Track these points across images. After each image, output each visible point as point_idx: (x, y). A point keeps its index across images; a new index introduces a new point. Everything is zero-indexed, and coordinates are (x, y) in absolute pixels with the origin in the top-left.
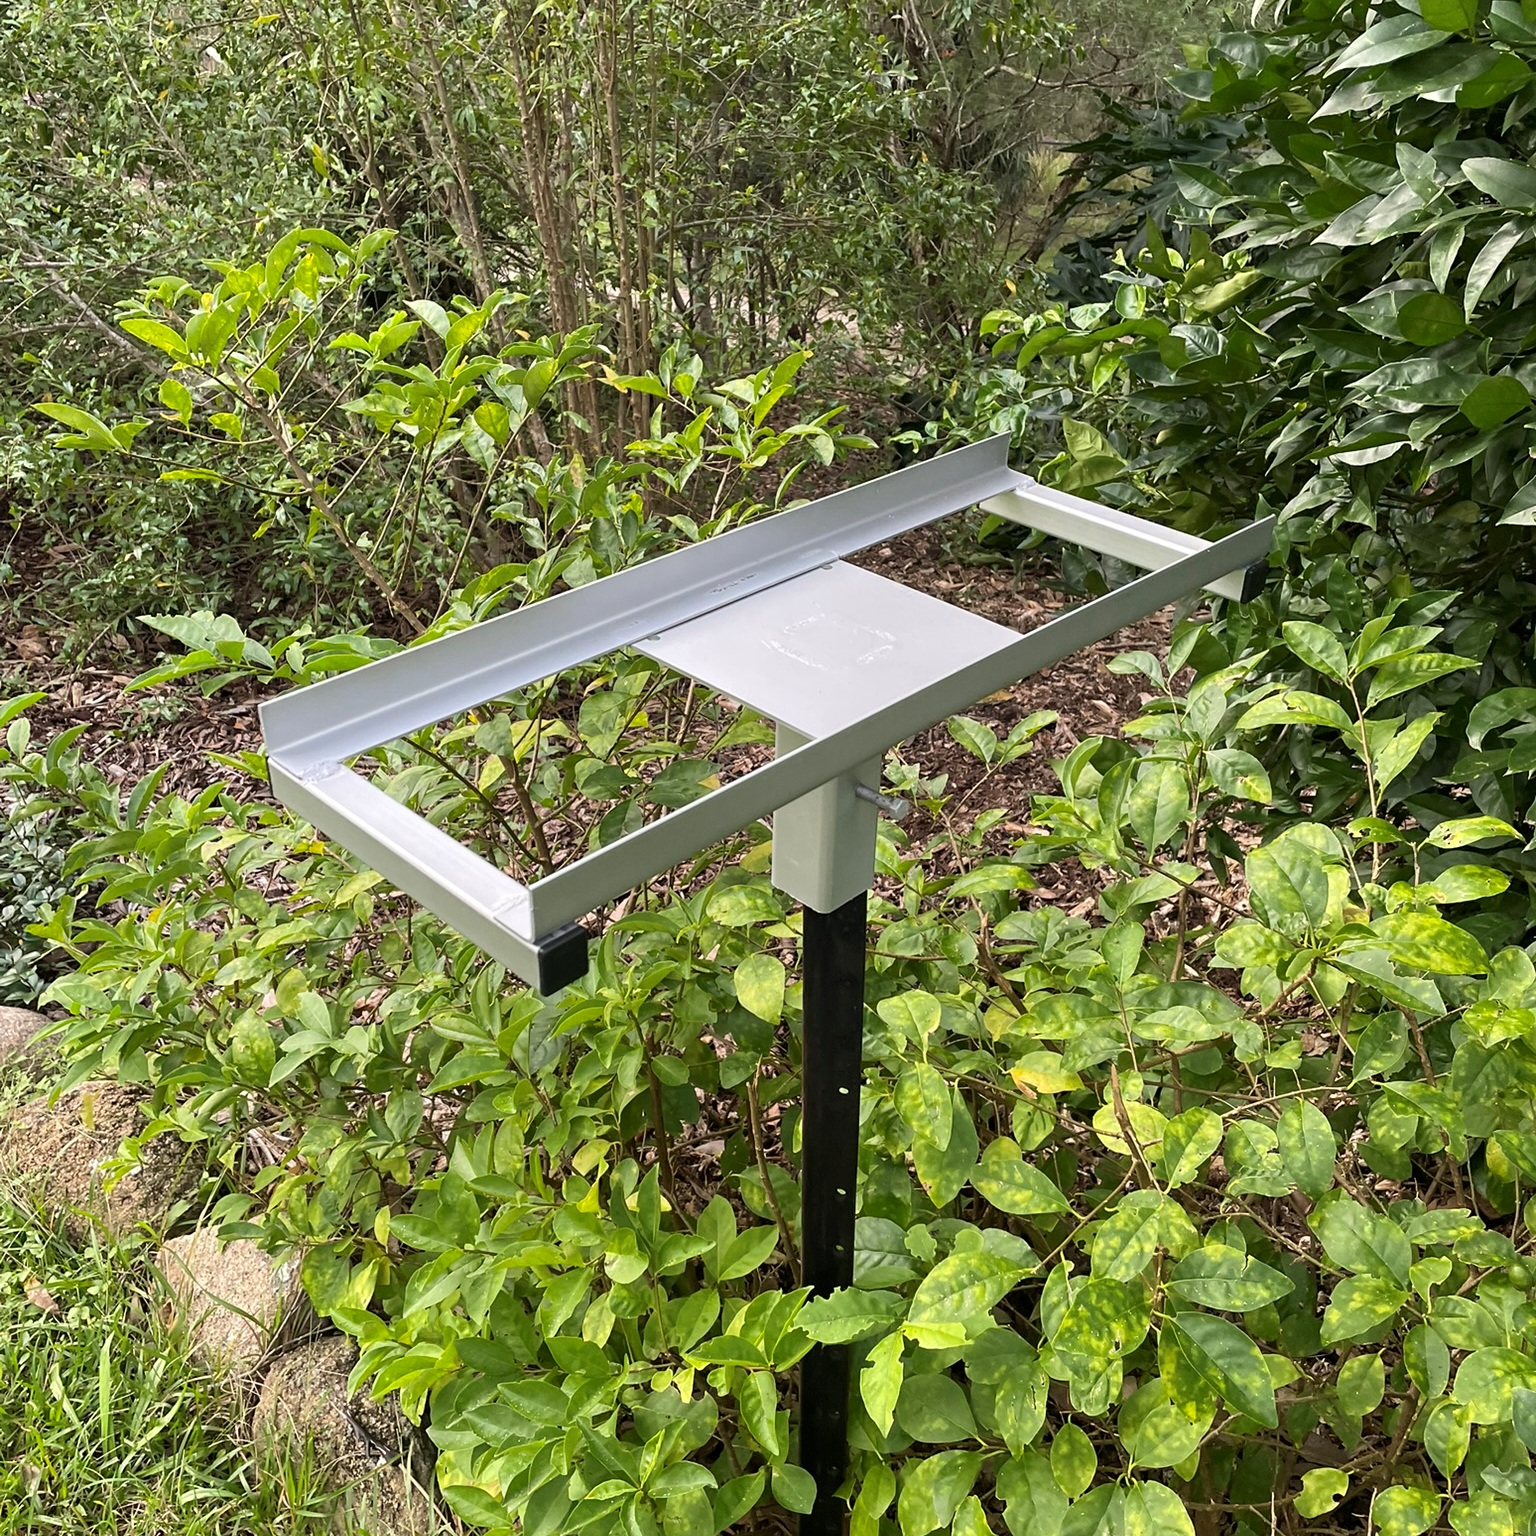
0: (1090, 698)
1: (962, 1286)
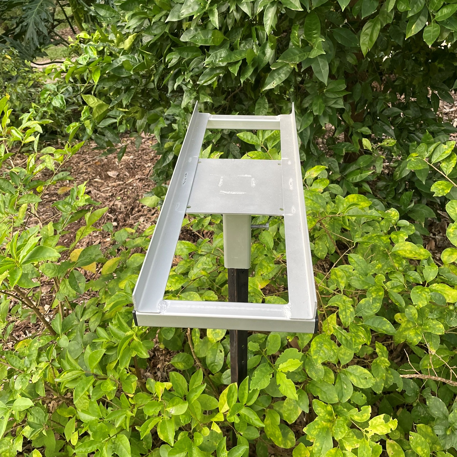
0: (93, 179)
1: (321, 348)
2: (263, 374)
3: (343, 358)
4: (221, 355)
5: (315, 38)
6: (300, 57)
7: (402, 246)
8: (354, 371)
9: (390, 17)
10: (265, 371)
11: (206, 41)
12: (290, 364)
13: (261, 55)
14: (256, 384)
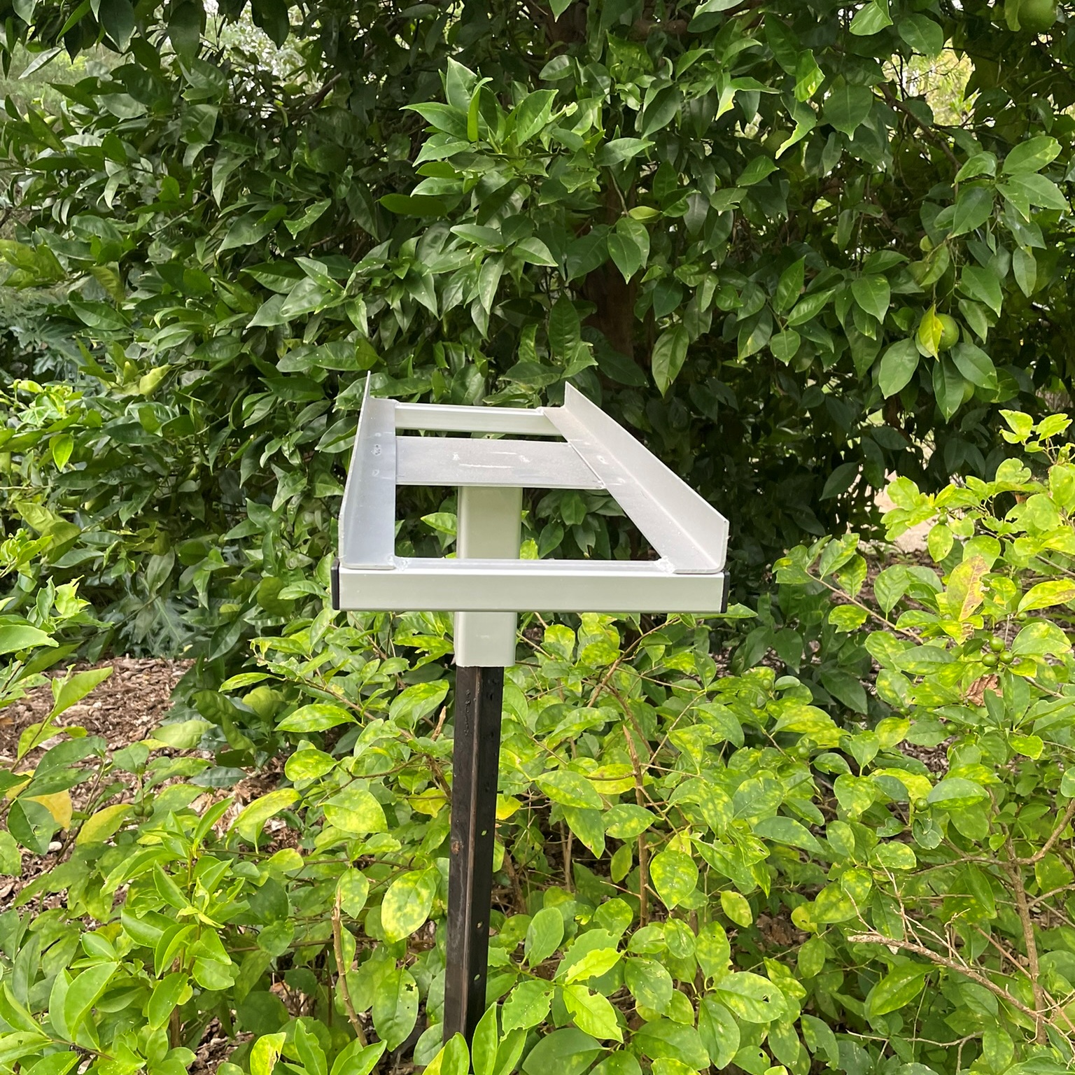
2: (530, 994)
3: (709, 962)
4: (411, 997)
5: (570, 349)
6: (544, 379)
7: (796, 715)
8: (737, 987)
9: (706, 323)
10: (535, 988)
11: (339, 363)
12: (593, 961)
13: (458, 388)
14: (517, 1017)
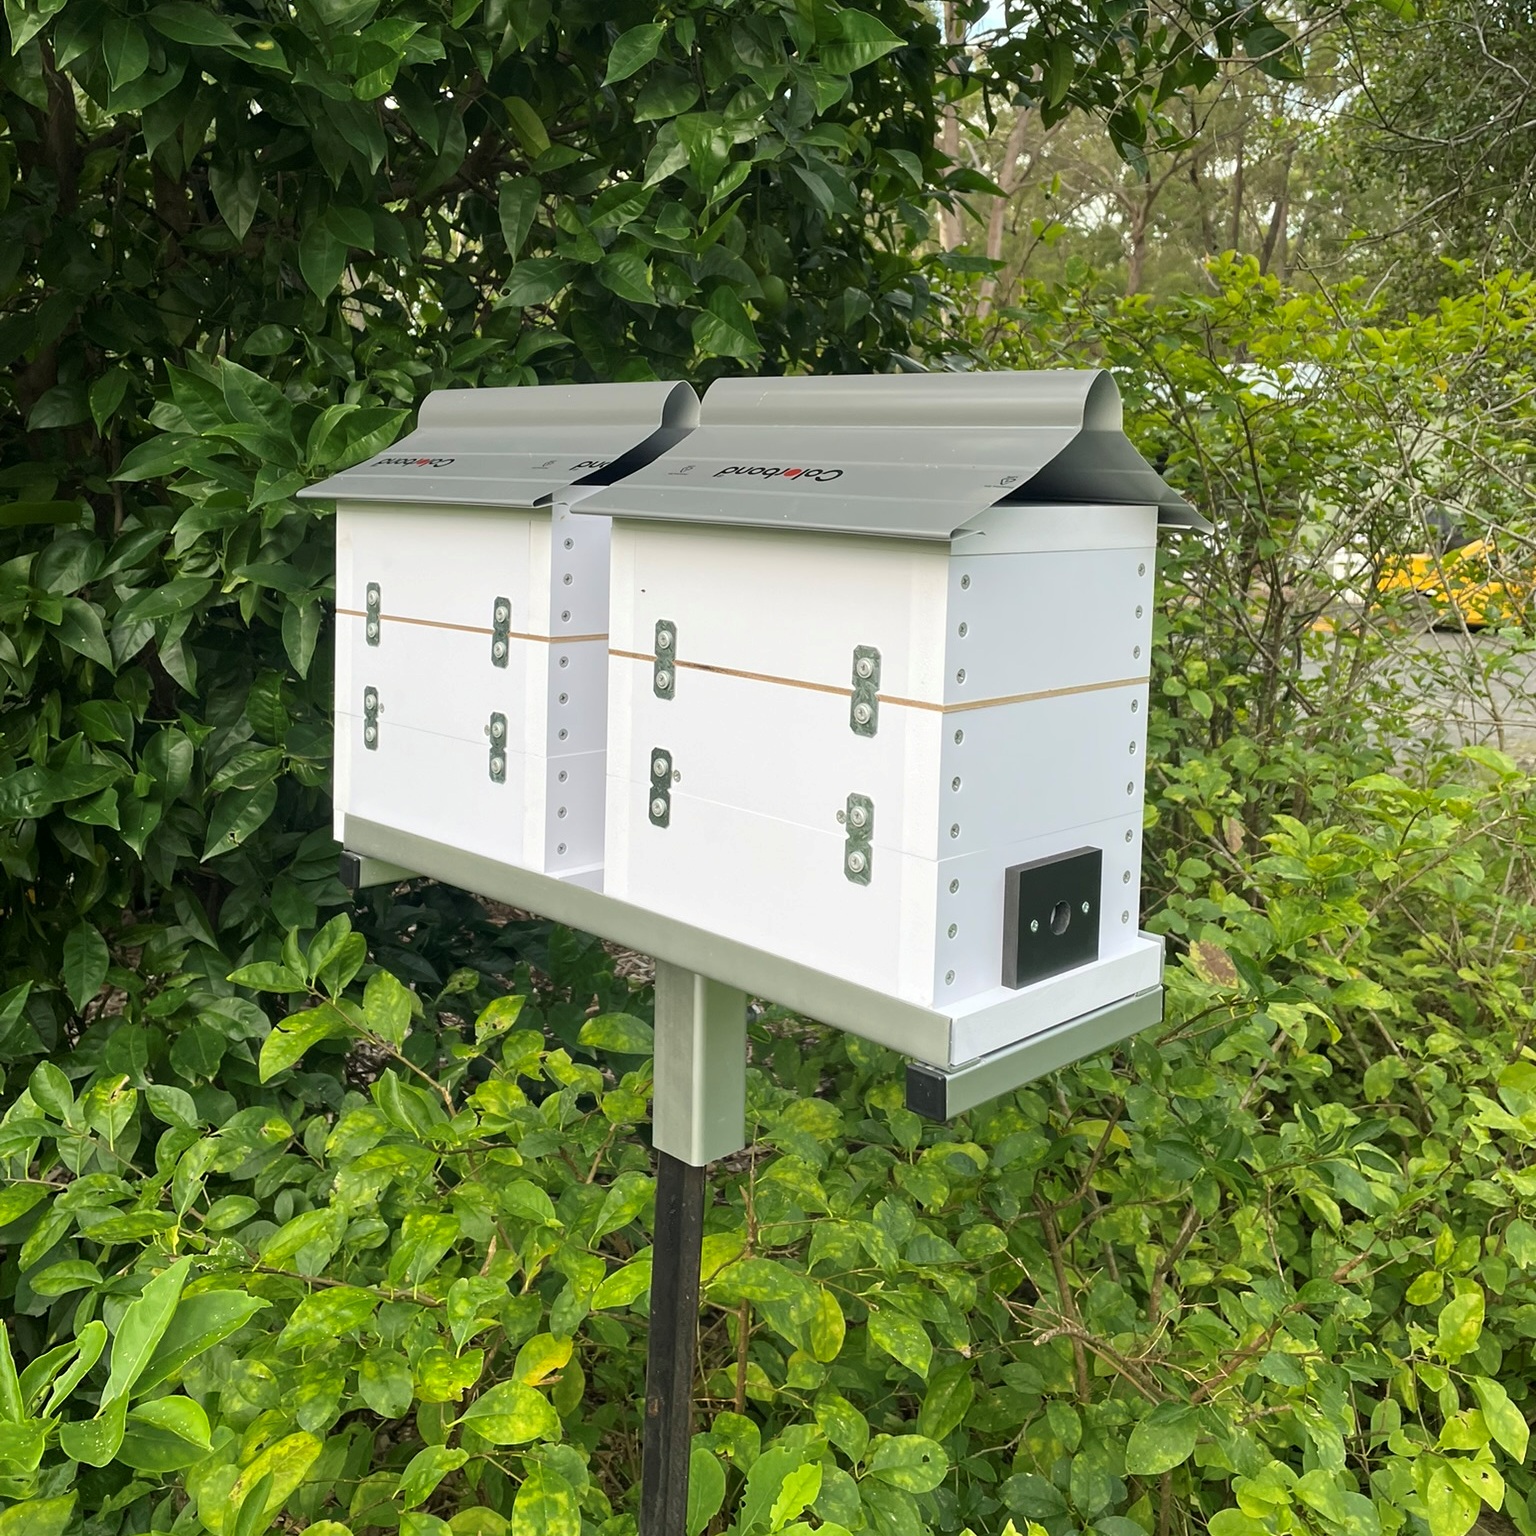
8: (893, 1459)
12: (795, 1488)
